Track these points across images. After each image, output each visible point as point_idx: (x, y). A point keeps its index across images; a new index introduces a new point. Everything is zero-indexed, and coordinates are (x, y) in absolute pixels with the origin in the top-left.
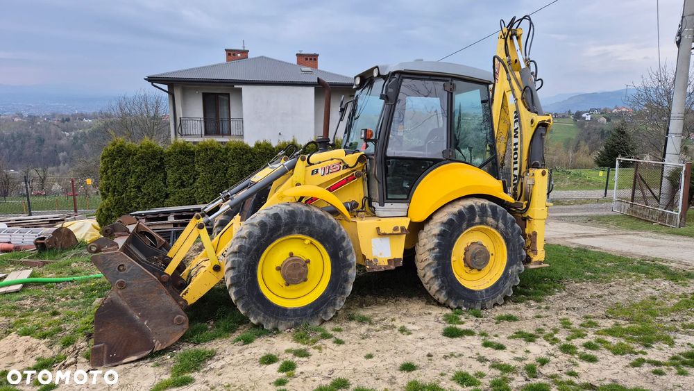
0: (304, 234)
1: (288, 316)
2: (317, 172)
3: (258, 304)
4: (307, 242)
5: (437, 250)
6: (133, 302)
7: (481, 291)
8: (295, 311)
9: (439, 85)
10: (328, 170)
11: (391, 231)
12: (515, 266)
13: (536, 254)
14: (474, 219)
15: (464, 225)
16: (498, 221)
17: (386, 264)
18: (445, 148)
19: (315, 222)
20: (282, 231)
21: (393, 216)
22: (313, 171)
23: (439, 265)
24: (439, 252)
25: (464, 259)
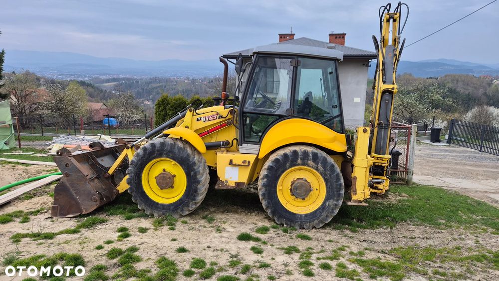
0: (170, 158)
1: (159, 208)
2: (200, 119)
3: (141, 198)
4: (173, 163)
5: (266, 180)
6: (72, 185)
7: (301, 215)
8: (163, 205)
9: (287, 61)
10: (208, 119)
11: (241, 163)
12: (332, 201)
13: (356, 195)
14: (297, 161)
15: (288, 165)
16: (318, 165)
17: (234, 185)
18: (289, 107)
19: (176, 151)
20: (155, 155)
21: (248, 153)
22: (197, 119)
23: (266, 190)
24: (267, 182)
25: (291, 190)
